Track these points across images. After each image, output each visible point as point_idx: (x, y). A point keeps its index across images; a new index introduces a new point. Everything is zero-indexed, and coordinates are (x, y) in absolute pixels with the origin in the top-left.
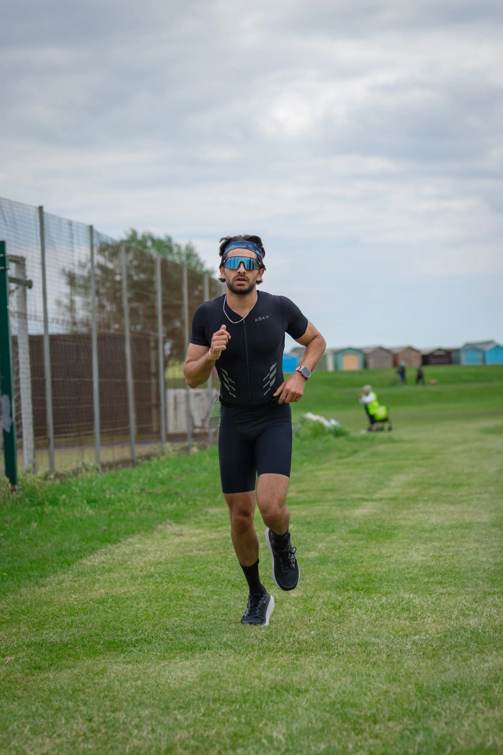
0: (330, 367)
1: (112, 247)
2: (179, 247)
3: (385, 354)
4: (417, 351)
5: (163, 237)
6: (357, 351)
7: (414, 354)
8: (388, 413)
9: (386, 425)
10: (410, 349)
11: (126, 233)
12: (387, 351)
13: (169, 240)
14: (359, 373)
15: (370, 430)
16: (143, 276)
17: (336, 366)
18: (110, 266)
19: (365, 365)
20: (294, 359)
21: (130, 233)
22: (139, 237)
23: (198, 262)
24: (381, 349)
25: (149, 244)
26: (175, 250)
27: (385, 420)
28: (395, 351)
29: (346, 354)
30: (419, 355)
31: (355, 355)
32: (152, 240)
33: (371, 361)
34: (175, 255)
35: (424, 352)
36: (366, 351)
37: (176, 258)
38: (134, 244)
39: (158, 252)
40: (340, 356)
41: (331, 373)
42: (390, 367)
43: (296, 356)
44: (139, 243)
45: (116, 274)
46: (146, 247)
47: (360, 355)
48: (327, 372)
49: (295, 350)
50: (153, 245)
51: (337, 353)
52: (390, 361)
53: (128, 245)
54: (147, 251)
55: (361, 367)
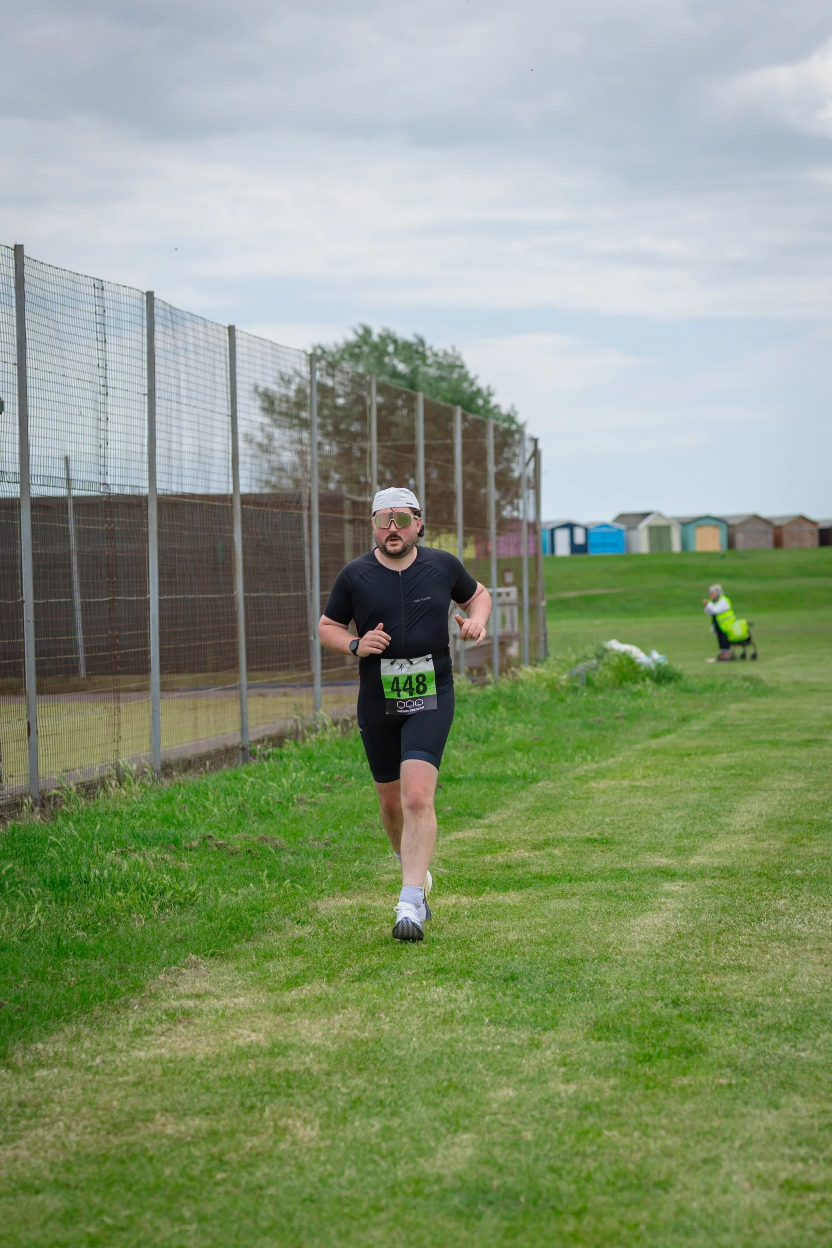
0: (676, 547)
2: (436, 355)
3: (762, 527)
4: (814, 523)
5: (411, 339)
6: (719, 521)
7: (807, 527)
8: (749, 632)
9: (750, 650)
10: (803, 519)
11: (356, 333)
12: (767, 522)
13: (422, 342)
14: (720, 556)
15: (720, 659)
17: (685, 544)
18: (330, 382)
19: (731, 543)
20: (620, 531)
21: (361, 332)
22: (375, 338)
23: (464, 377)
24: (756, 518)
25: (391, 348)
26: (430, 361)
27: (746, 642)
28: (777, 523)
29: (700, 526)
30: (815, 530)
31: (716, 526)
32: (395, 342)
33: (740, 538)
34: (430, 366)
35: (822, 525)
36: (731, 522)
37: (433, 372)
38: (366, 349)
39: (404, 361)
40: (690, 528)
41: (676, 555)
42: (770, 546)
43: (622, 527)
44: (375, 347)
45: (339, 396)
46: (385, 353)
47: (724, 527)
48: (671, 554)
49: (621, 518)
50: (396, 348)
51: (687, 524)
52: (770, 538)
53: (357, 351)
54: (387, 360)
55: (724, 547)
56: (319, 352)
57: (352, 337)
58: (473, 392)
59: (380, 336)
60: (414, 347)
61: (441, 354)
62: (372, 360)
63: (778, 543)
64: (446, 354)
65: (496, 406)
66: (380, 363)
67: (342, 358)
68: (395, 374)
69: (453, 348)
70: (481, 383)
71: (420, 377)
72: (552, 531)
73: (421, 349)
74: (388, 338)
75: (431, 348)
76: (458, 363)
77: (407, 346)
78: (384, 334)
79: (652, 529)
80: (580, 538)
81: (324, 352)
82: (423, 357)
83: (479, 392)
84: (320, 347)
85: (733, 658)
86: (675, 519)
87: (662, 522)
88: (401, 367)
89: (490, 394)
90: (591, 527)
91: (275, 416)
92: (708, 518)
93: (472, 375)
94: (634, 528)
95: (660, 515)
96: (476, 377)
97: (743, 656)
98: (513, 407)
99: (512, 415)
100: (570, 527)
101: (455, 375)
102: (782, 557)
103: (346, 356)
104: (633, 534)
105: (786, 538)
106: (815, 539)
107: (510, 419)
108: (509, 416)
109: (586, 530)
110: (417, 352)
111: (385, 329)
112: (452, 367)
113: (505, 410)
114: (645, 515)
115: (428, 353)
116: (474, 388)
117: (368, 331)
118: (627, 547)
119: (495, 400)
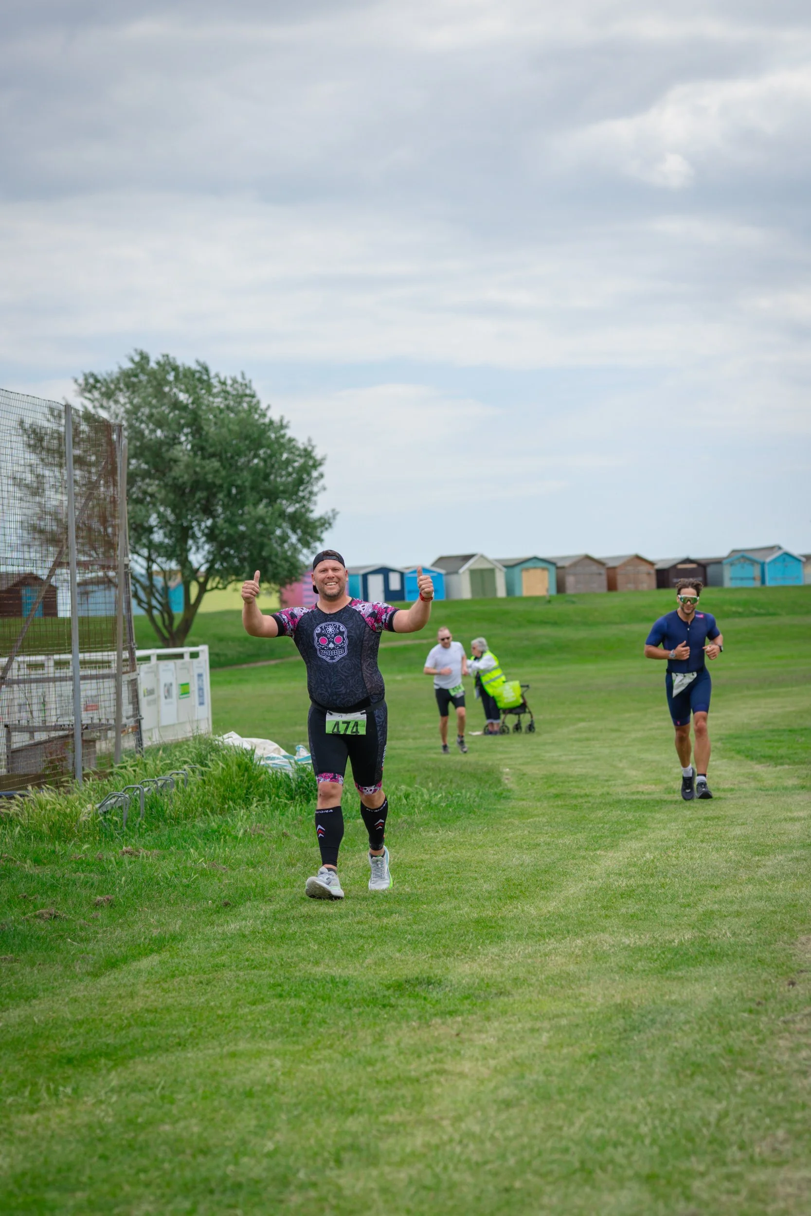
0: (501, 592)
1: (105, 383)
2: (224, 383)
3: (595, 568)
4: (651, 564)
5: (194, 367)
6: (548, 562)
7: (644, 568)
10: (639, 559)
11: (132, 360)
12: (600, 563)
13: (206, 369)
14: (547, 601)
16: (159, 434)
17: (510, 590)
18: (104, 414)
19: (561, 587)
20: (440, 575)
21: (137, 358)
22: (153, 365)
23: (254, 408)
24: (588, 559)
26: (216, 387)
28: (611, 564)
29: (527, 569)
30: (653, 572)
31: (544, 569)
32: (175, 369)
33: (570, 580)
34: (216, 395)
35: (660, 565)
36: (560, 564)
37: (218, 401)
38: (143, 378)
39: (187, 391)
40: (517, 570)
41: (501, 599)
42: (604, 590)
43: (442, 570)
44: (152, 374)
46: (164, 382)
47: (553, 569)
48: (495, 598)
49: (441, 561)
50: (176, 378)
51: (511, 566)
52: (603, 580)
53: (134, 380)
54: (166, 389)
55: (553, 591)
56: (91, 381)
57: (128, 365)
58: (265, 425)
59: (158, 363)
60: (197, 375)
61: (229, 381)
62: (150, 390)
63: (612, 586)
64: (235, 381)
65: (291, 440)
66: (160, 394)
67: (118, 388)
68: (176, 405)
69: (243, 375)
70: (274, 415)
71: (204, 408)
72: (365, 577)
73: (205, 377)
74: (168, 365)
75: (217, 376)
76: (248, 392)
77: (189, 374)
78: (164, 361)
79: (473, 572)
80: (395, 584)
81: (97, 381)
82: (209, 386)
83: (271, 424)
84: (92, 375)
85: (503, 731)
86: (498, 561)
87: (486, 566)
88: (183, 397)
89: (282, 427)
90: (406, 571)
91: (44, 454)
92: (535, 558)
93: (263, 406)
94: (455, 572)
95: (483, 558)
96: (269, 407)
97: (518, 728)
98: (310, 440)
99: (309, 449)
100: (385, 572)
101: (245, 406)
102: (615, 601)
103: (122, 385)
104: (454, 578)
105: (620, 580)
106: (653, 582)
107: (307, 454)
108: (305, 450)
109: (402, 574)
110: (200, 380)
111: (167, 356)
112: (240, 397)
113: (301, 442)
114: (467, 558)
115: (214, 381)
116: (267, 420)
117: (145, 358)
118: (448, 594)
119: (289, 433)
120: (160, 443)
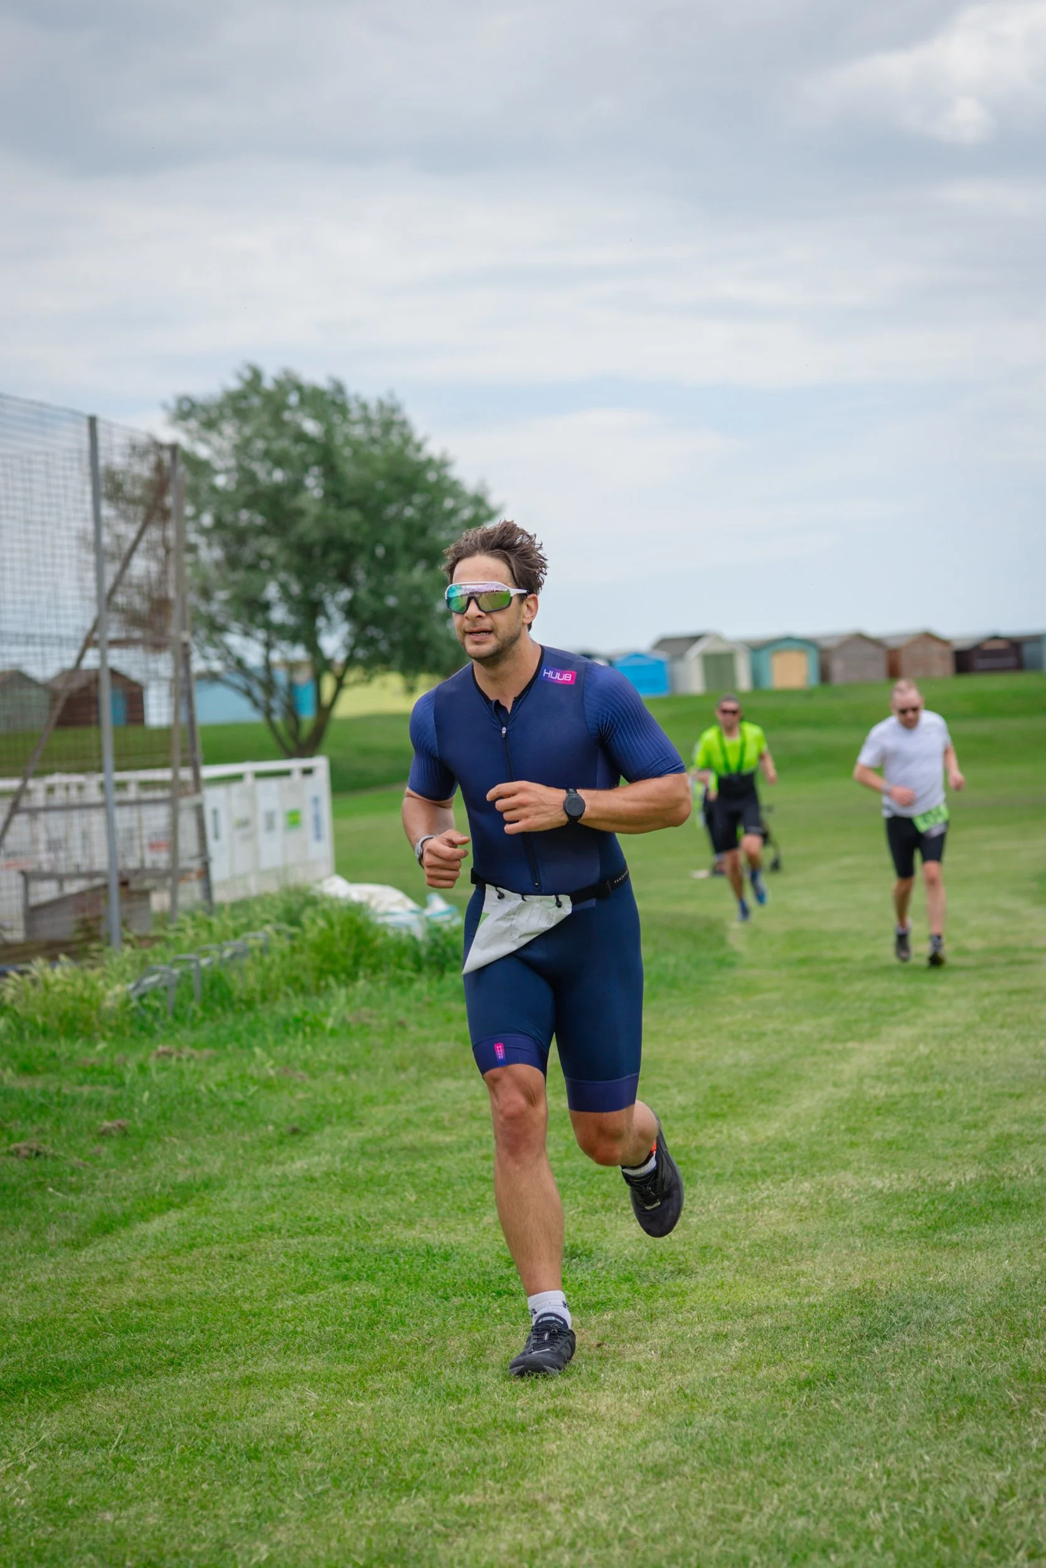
0: (744, 682)
1: (205, 409)
2: (364, 407)
3: (870, 649)
4: (945, 643)
5: (323, 383)
6: (806, 644)
7: (936, 648)
10: (928, 637)
11: (240, 377)
12: (876, 643)
13: (339, 389)
14: (807, 694)
16: (278, 476)
17: (756, 678)
18: (203, 452)
19: (824, 675)
20: (660, 664)
21: (248, 375)
22: (268, 384)
23: (407, 440)
24: (861, 638)
25: (293, 399)
26: (355, 413)
28: (893, 644)
29: (779, 652)
30: (948, 652)
31: (801, 652)
32: (299, 388)
33: (837, 667)
34: (354, 423)
35: (959, 645)
36: (825, 644)
37: (358, 431)
38: (256, 401)
39: (317, 417)
40: (764, 655)
41: (745, 695)
42: (883, 676)
43: (662, 656)
44: (268, 397)
45: (216, 472)
46: (285, 406)
47: (814, 652)
49: (664, 643)
50: (303, 401)
51: (759, 649)
52: (881, 667)
53: (243, 404)
54: (287, 416)
55: (813, 680)
56: (186, 406)
57: (234, 385)
58: (419, 464)
59: (275, 381)
60: (329, 398)
61: (373, 406)
62: (265, 418)
63: (893, 670)
64: (379, 404)
65: (455, 483)
66: (278, 423)
67: (222, 416)
68: (301, 437)
69: (391, 395)
70: (433, 449)
71: (339, 440)
73: (339, 399)
74: (289, 383)
75: (355, 397)
76: (397, 418)
77: (319, 394)
78: (282, 377)
79: (707, 658)
81: (193, 405)
82: (343, 409)
83: (430, 462)
86: (741, 642)
87: (721, 648)
88: (311, 427)
89: (444, 464)
90: (618, 659)
91: (122, 506)
92: (789, 639)
93: (418, 435)
94: (679, 656)
95: (718, 638)
96: (426, 439)
98: (482, 483)
101: (395, 438)
103: (228, 411)
104: (679, 667)
105: (905, 663)
106: (949, 665)
107: (478, 501)
110: (334, 403)
111: (287, 372)
112: (389, 424)
114: (695, 639)
115: (353, 406)
117: (257, 376)
118: (672, 685)
119: (455, 472)
120: (278, 489)
